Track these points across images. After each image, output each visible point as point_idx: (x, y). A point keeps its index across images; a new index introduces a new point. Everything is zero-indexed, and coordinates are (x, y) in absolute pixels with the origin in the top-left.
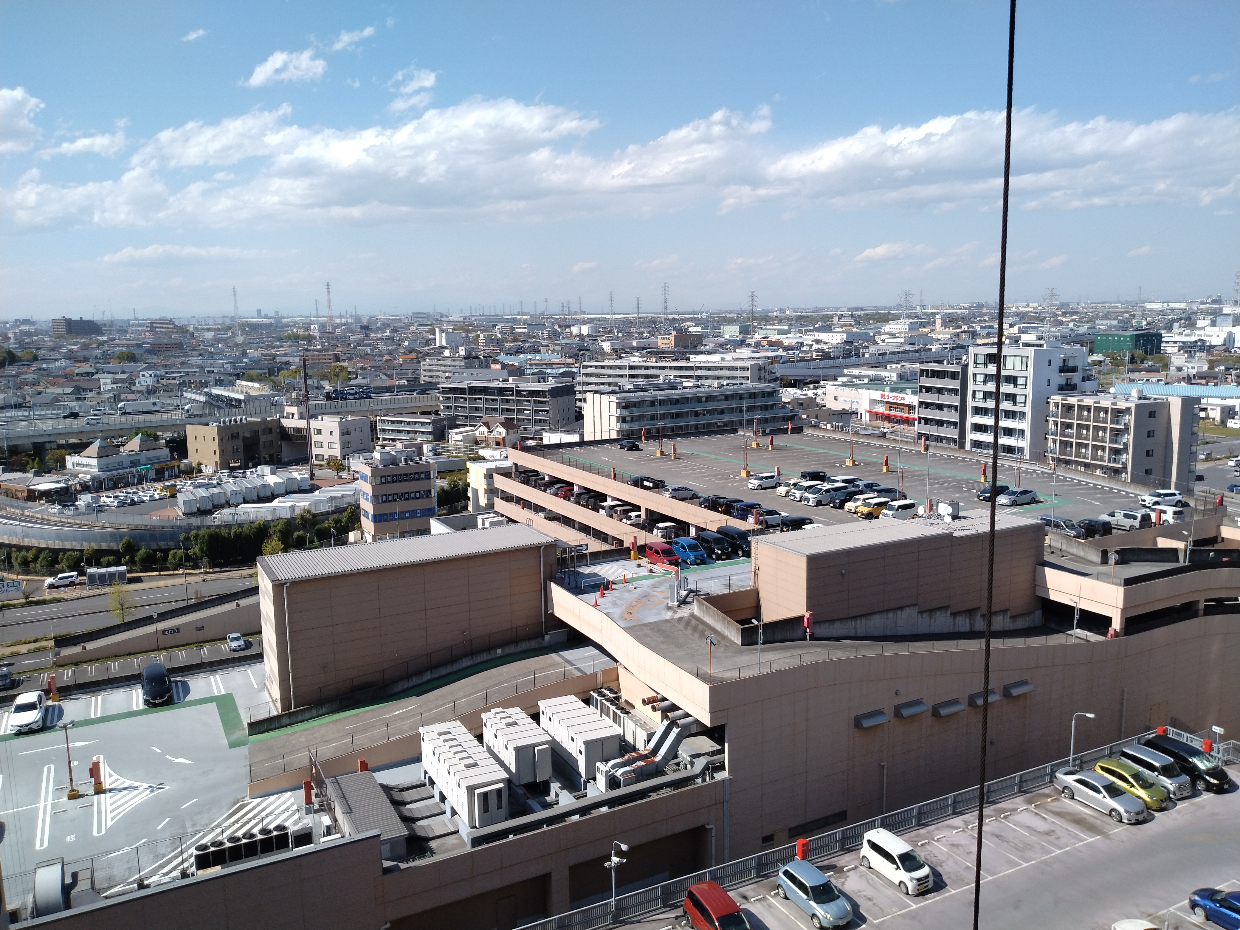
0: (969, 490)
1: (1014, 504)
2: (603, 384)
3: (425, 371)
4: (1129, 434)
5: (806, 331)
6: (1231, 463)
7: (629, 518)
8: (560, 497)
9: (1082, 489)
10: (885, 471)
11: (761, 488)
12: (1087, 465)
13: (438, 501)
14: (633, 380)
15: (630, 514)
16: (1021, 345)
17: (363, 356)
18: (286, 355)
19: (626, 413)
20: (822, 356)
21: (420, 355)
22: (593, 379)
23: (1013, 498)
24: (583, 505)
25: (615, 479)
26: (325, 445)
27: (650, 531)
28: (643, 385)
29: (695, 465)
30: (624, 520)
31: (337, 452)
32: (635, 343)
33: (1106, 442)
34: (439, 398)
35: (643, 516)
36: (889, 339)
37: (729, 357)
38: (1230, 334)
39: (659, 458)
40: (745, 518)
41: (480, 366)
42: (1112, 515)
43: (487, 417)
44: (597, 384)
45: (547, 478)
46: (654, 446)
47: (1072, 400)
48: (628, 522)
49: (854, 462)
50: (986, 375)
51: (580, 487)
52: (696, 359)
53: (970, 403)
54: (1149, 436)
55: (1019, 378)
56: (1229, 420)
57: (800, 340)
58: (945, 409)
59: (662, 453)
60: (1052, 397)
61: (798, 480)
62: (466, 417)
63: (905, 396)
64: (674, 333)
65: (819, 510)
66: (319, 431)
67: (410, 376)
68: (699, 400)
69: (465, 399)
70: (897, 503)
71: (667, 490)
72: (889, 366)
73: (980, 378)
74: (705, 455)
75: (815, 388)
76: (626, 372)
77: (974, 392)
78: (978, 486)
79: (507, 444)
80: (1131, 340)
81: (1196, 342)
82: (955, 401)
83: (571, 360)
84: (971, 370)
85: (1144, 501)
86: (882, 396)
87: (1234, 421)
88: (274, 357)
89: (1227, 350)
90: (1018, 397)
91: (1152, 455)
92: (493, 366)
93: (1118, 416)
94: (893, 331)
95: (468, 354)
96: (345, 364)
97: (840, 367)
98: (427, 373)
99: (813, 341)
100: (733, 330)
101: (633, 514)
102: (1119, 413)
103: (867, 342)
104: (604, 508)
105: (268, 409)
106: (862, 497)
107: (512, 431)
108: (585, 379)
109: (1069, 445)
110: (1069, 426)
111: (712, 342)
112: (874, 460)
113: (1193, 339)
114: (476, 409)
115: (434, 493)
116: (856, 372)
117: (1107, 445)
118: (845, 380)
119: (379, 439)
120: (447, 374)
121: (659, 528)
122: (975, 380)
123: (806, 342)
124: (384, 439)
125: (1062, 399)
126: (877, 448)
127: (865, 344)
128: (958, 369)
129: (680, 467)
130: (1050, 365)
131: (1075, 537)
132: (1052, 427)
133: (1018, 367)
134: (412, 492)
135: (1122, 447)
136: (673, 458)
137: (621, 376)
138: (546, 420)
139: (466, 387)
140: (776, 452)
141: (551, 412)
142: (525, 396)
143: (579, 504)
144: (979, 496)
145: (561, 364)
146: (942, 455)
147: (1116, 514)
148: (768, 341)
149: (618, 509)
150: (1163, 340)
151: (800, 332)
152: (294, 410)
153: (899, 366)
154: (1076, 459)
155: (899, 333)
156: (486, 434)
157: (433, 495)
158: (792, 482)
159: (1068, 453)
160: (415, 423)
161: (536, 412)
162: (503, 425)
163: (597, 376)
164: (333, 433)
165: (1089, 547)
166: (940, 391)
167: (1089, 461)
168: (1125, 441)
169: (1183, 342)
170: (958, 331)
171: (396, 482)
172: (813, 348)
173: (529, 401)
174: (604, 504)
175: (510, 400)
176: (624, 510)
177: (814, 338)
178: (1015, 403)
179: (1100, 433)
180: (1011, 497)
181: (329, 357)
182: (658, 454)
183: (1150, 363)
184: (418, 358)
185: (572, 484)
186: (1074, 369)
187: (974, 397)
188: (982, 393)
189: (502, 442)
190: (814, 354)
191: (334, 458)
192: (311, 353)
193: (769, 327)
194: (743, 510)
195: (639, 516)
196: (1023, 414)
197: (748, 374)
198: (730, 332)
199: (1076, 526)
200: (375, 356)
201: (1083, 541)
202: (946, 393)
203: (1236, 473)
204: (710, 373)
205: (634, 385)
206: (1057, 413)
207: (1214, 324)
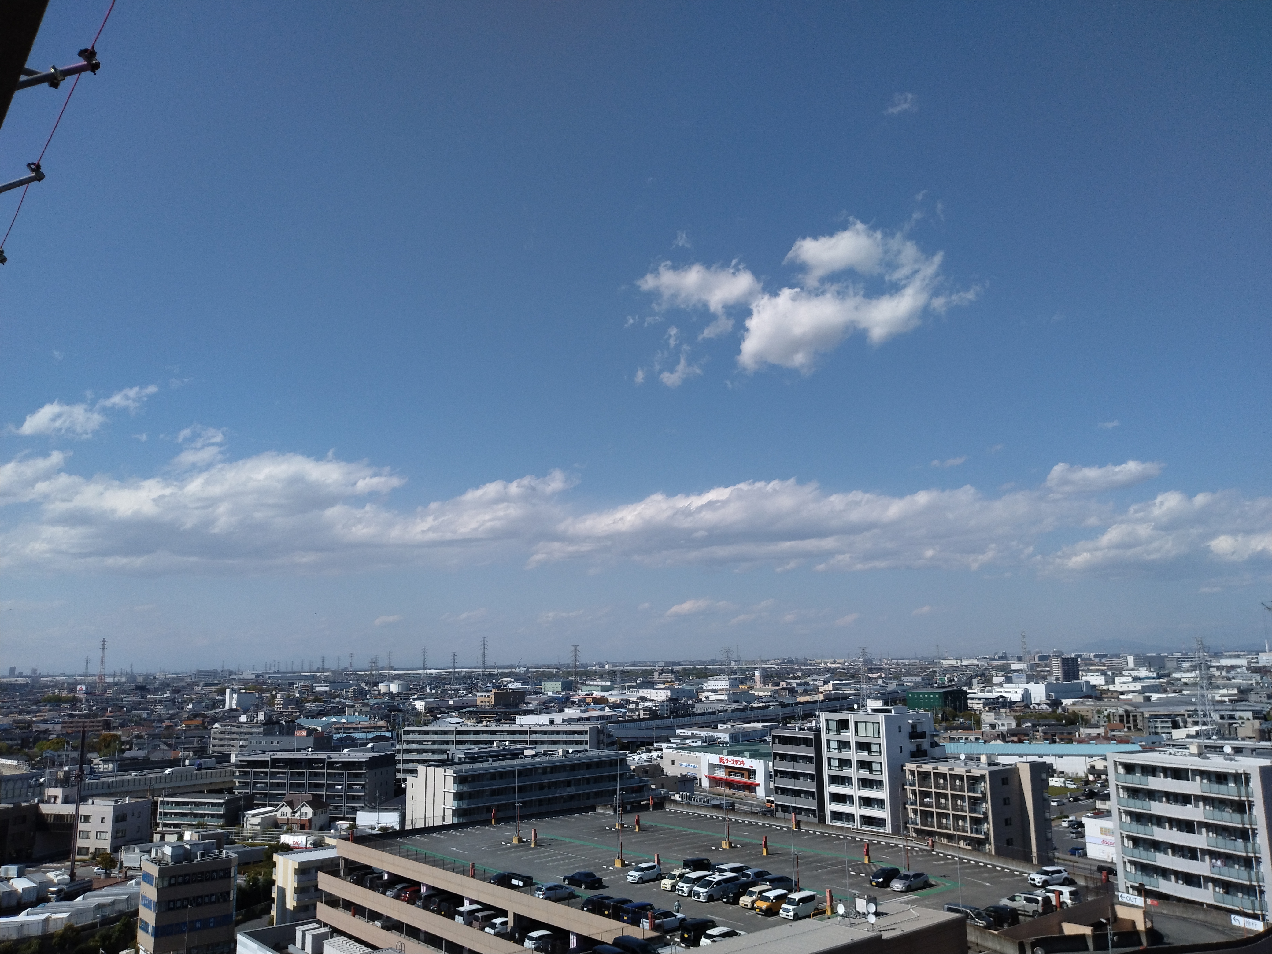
0: (858, 874)
1: (909, 889)
2: (426, 752)
3: (215, 739)
4: (987, 803)
5: (629, 687)
6: (1065, 824)
7: (493, 926)
8: (403, 900)
9: (966, 868)
10: (765, 854)
11: (642, 881)
12: (950, 837)
13: (236, 905)
14: (461, 747)
15: (494, 921)
16: (869, 711)
17: (139, 722)
18: (45, 721)
19: (464, 788)
20: (649, 714)
21: (206, 720)
22: (415, 746)
23: (908, 882)
24: (433, 911)
25: (473, 877)
26: (93, 835)
27: (521, 942)
28: (476, 753)
29: (560, 854)
30: (487, 929)
31: (106, 844)
32: (451, 702)
33: (966, 812)
34: (234, 773)
35: (511, 924)
36: (713, 697)
37: (558, 718)
38: (1026, 690)
39: (516, 847)
40: (636, 922)
41: (280, 733)
42: (1013, 899)
43: (291, 794)
44: (419, 752)
45: (386, 877)
46: (507, 830)
47: (927, 767)
48: (493, 931)
49: (730, 844)
50: (839, 742)
51: (429, 887)
52: (524, 721)
53: (826, 772)
54: (1005, 804)
55: (872, 745)
56: (1050, 779)
57: (625, 698)
58: (801, 778)
59: (520, 840)
60: (907, 764)
61: (683, 871)
62: (265, 794)
63: (744, 759)
64: (494, 690)
65: (713, 906)
66: (87, 818)
67: (195, 745)
68: (545, 770)
69: (266, 773)
70: (796, 896)
71: (540, 889)
72: (719, 726)
73: (834, 745)
74: (568, 840)
75: (649, 751)
76: (452, 737)
77: (829, 759)
78: (865, 869)
79: (313, 827)
80: (940, 696)
81: (998, 698)
82: (811, 769)
83: (382, 723)
84: (824, 737)
85: (1034, 880)
86: (721, 759)
87: (1055, 779)
88: (29, 724)
89: (1027, 706)
90: (874, 765)
91: (1010, 824)
92: (297, 733)
93: (973, 784)
94: (716, 688)
95: (267, 718)
96: (119, 733)
97: (672, 727)
98: (217, 742)
99: (638, 699)
100: (555, 687)
101: (498, 921)
102: (974, 781)
103: (692, 699)
104: (461, 914)
105: (24, 791)
106: (756, 889)
107: (320, 811)
108: (406, 747)
109: (929, 815)
110: (928, 795)
111: (534, 700)
112: (748, 840)
113: (995, 695)
114: (278, 784)
115: (233, 895)
116: (688, 733)
117: (968, 814)
118: (679, 741)
119: (158, 824)
120: (241, 743)
121: (531, 939)
122: (829, 747)
123: (631, 699)
124: (165, 825)
125: (918, 767)
126: (747, 825)
127: (690, 702)
128: (810, 735)
129: (545, 857)
130: (900, 731)
131: (986, 927)
132: (910, 796)
133: (870, 734)
134: (207, 896)
135: (982, 816)
136: (533, 846)
137: (447, 742)
138: (361, 796)
139: (269, 759)
140: (644, 834)
141: (367, 787)
142: (338, 768)
143: (429, 910)
144: (871, 882)
145: (372, 727)
146: (815, 832)
147: (1017, 898)
148: (593, 699)
149: (479, 915)
150: (969, 696)
151: (623, 688)
152: (58, 792)
153: (730, 726)
154: (939, 830)
155: (723, 689)
156: (289, 816)
157: (231, 898)
158: (677, 872)
159: (929, 823)
160: (205, 804)
161: (350, 787)
162: (310, 804)
163: (420, 742)
164: (105, 820)
165: (1004, 939)
166: (794, 758)
167: (951, 832)
168: (984, 810)
169: (986, 699)
170: (777, 688)
171: (188, 883)
172: (640, 707)
173: (342, 774)
174: (461, 909)
175: (319, 773)
176: (486, 916)
177: (640, 695)
178: (871, 771)
179: (959, 802)
180: (905, 881)
181: (98, 724)
182: (515, 841)
183: (961, 720)
184: (204, 723)
185: (419, 884)
186: (923, 735)
187: (829, 764)
188: (837, 761)
189: (307, 825)
190: (642, 712)
191: (101, 852)
192: (76, 719)
193: (591, 683)
194: (634, 912)
195: (505, 923)
196: (879, 784)
197: (586, 738)
198: (552, 688)
199: (984, 915)
200: (154, 721)
201: (996, 932)
202: (801, 761)
203: (1072, 835)
204: (546, 738)
205: (466, 754)
206: (914, 780)
207: (1009, 680)
